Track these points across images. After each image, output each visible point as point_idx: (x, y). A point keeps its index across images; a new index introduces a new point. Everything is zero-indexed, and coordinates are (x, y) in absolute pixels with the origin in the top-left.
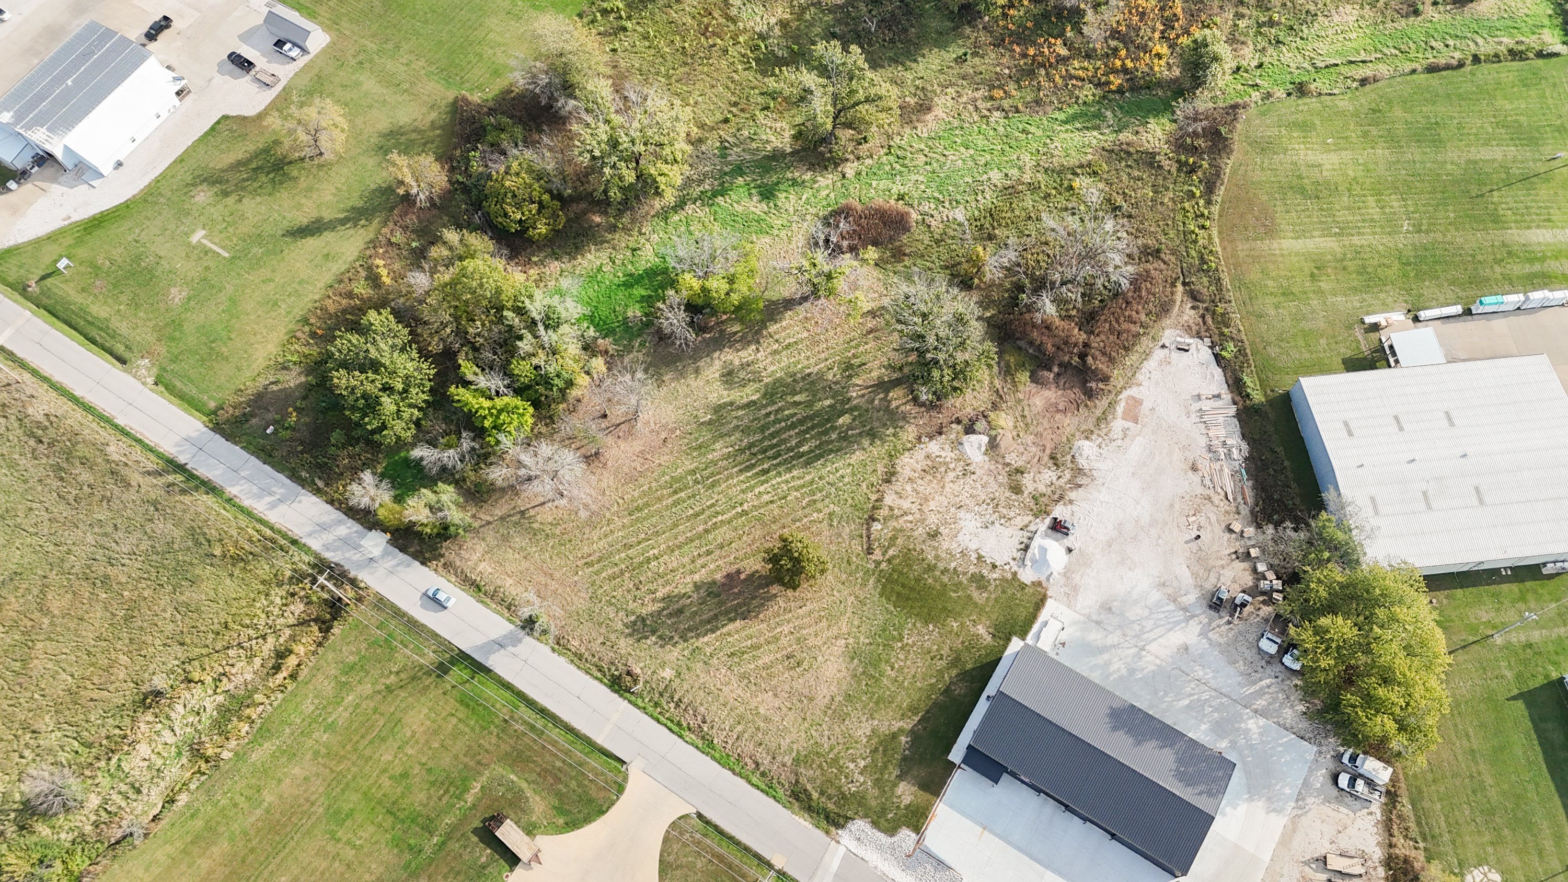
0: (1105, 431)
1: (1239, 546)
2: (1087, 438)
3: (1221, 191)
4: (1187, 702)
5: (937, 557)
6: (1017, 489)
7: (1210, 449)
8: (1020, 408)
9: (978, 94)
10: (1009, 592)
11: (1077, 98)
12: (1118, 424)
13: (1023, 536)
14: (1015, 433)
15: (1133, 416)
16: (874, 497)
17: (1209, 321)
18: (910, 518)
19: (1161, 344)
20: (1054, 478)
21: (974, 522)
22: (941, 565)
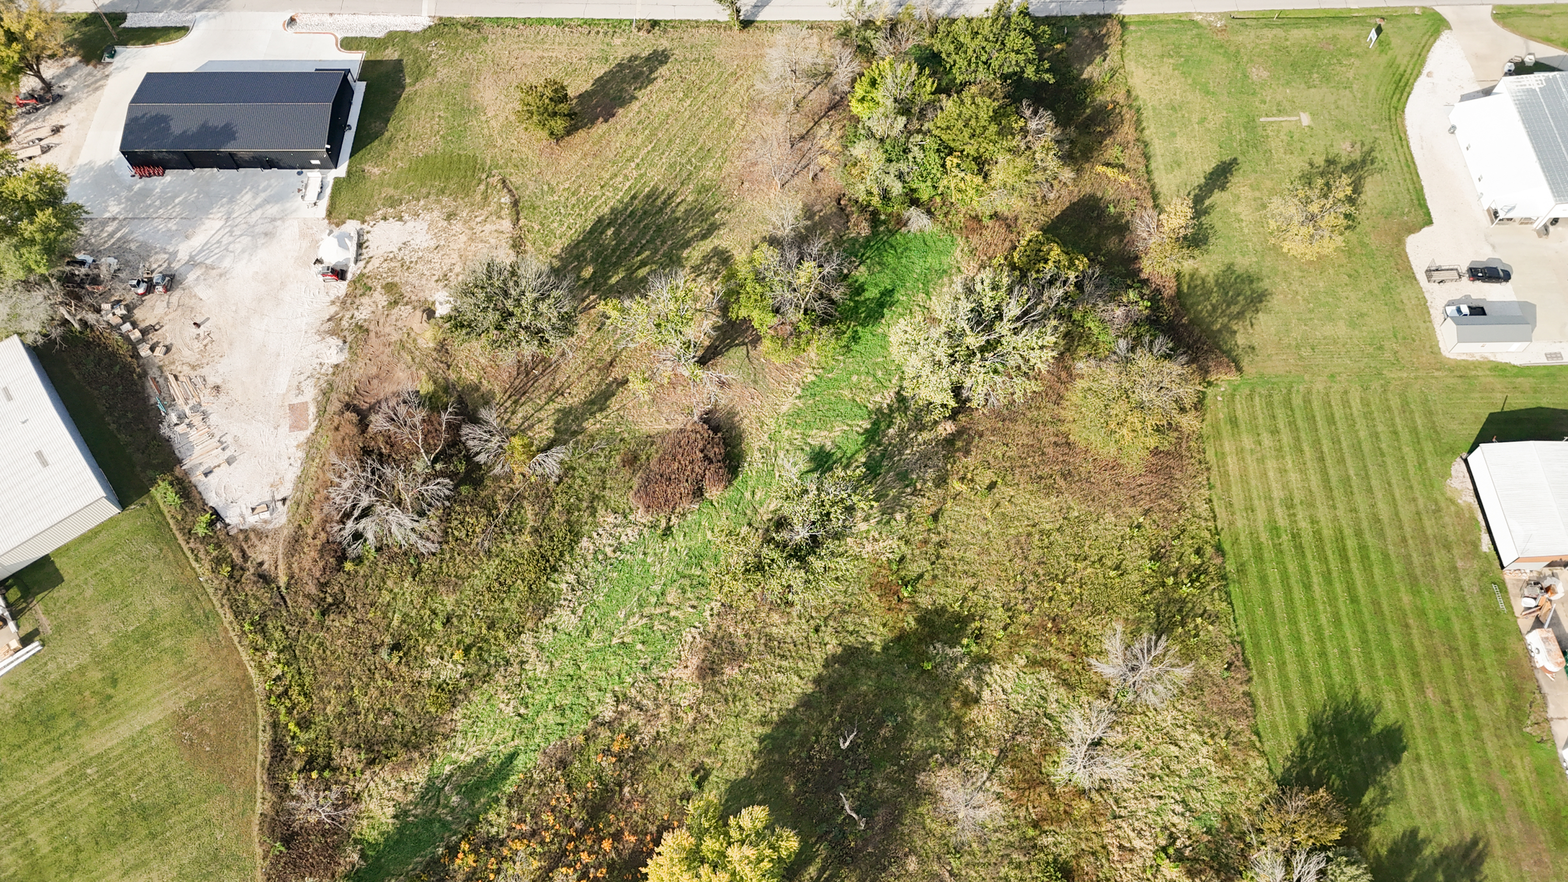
0: (322, 382)
1: (153, 337)
2: (337, 366)
3: (262, 754)
4: (177, 201)
5: (438, 201)
6: (390, 287)
7: (205, 416)
8: (417, 360)
9: (647, 733)
10: (362, 207)
11: (510, 804)
12: (310, 394)
13: (366, 254)
14: (413, 334)
15: (296, 411)
16: (521, 222)
17: (236, 555)
18: (478, 219)
19: (288, 503)
20: (356, 314)
21: (418, 242)
22: (432, 197)
